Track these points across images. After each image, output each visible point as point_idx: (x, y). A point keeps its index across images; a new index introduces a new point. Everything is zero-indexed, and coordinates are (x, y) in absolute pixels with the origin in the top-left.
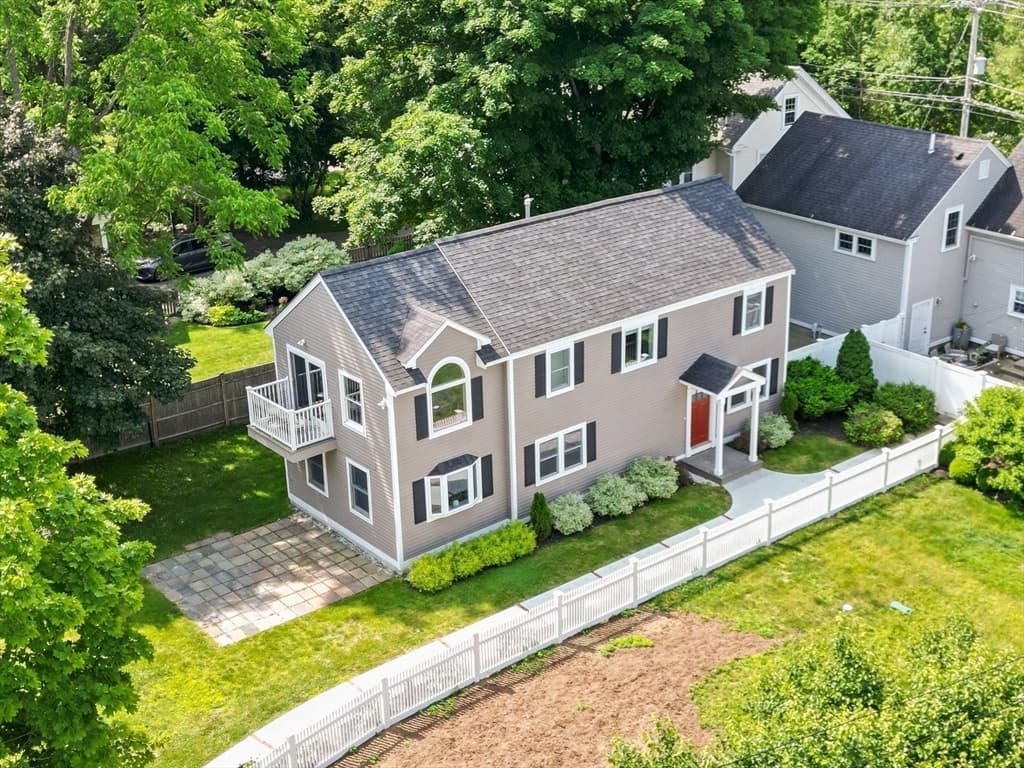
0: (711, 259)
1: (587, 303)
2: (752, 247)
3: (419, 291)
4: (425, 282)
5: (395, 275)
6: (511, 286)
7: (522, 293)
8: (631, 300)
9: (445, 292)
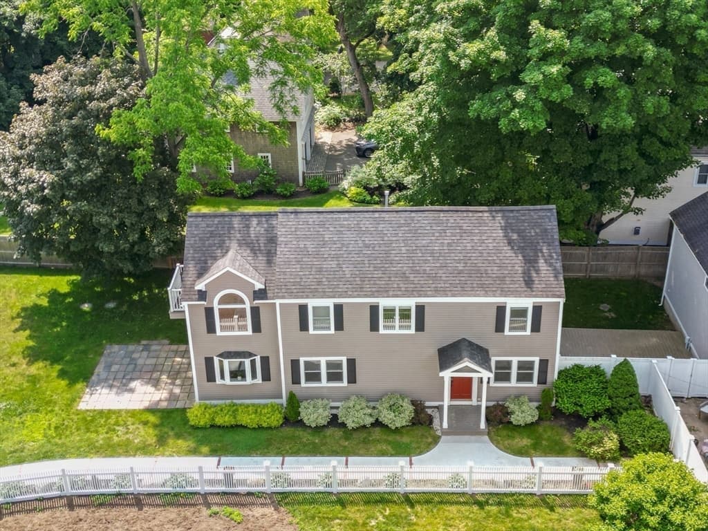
0: (490, 272)
1: (357, 279)
2: (538, 271)
3: (244, 240)
4: (252, 235)
5: (236, 226)
6: (310, 253)
7: (315, 260)
8: (396, 286)
9: (262, 245)
